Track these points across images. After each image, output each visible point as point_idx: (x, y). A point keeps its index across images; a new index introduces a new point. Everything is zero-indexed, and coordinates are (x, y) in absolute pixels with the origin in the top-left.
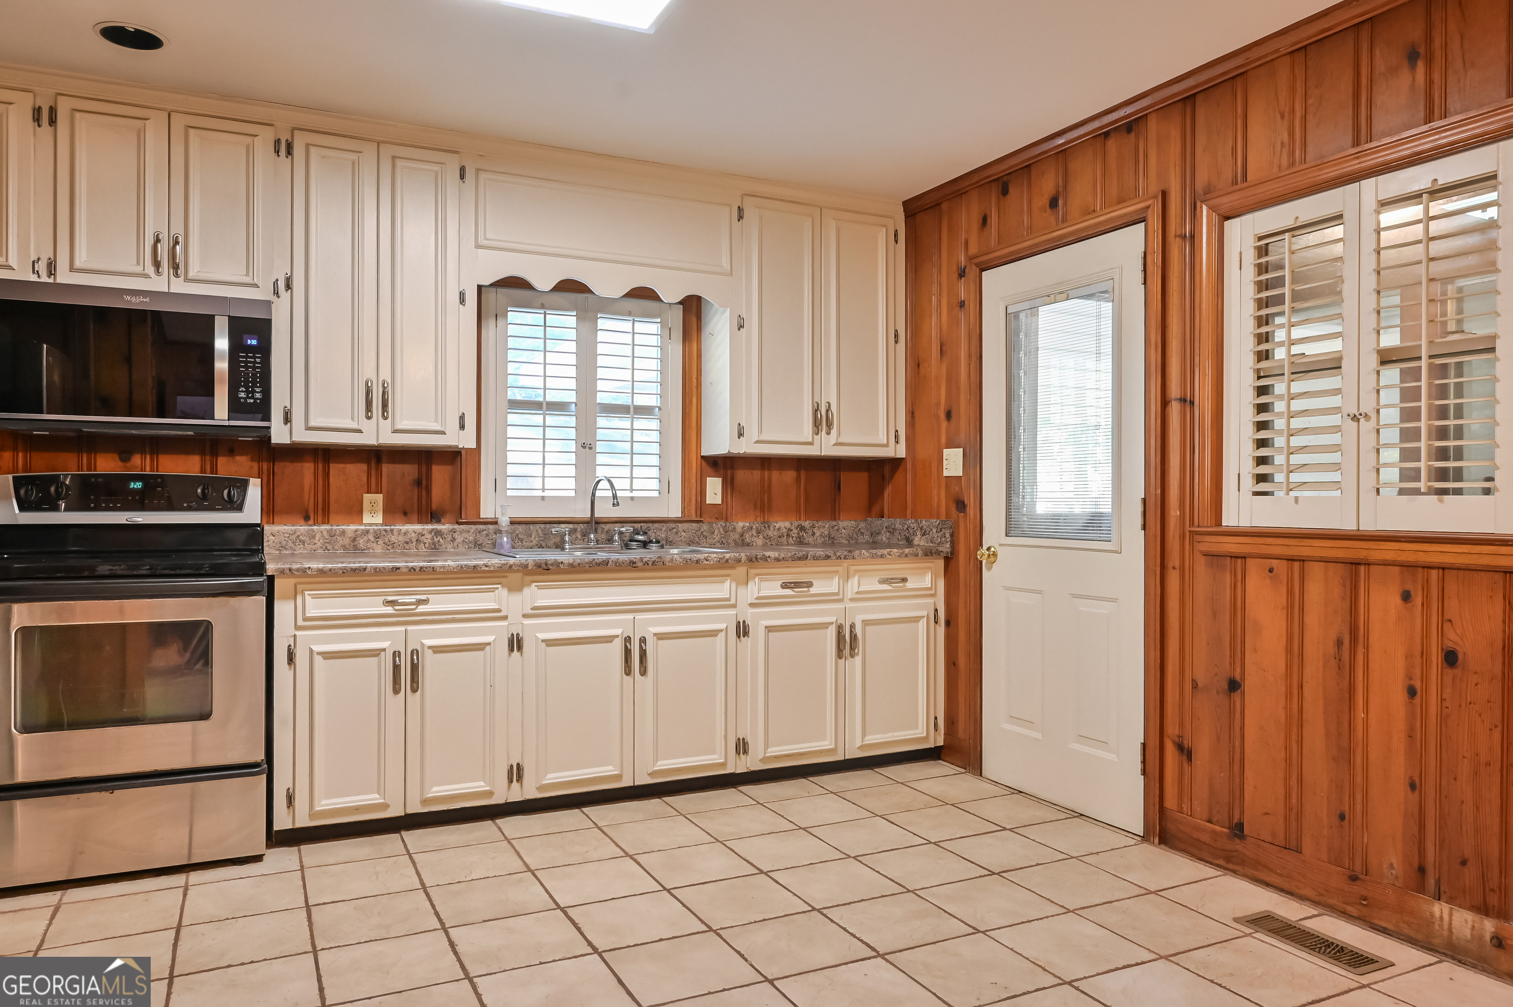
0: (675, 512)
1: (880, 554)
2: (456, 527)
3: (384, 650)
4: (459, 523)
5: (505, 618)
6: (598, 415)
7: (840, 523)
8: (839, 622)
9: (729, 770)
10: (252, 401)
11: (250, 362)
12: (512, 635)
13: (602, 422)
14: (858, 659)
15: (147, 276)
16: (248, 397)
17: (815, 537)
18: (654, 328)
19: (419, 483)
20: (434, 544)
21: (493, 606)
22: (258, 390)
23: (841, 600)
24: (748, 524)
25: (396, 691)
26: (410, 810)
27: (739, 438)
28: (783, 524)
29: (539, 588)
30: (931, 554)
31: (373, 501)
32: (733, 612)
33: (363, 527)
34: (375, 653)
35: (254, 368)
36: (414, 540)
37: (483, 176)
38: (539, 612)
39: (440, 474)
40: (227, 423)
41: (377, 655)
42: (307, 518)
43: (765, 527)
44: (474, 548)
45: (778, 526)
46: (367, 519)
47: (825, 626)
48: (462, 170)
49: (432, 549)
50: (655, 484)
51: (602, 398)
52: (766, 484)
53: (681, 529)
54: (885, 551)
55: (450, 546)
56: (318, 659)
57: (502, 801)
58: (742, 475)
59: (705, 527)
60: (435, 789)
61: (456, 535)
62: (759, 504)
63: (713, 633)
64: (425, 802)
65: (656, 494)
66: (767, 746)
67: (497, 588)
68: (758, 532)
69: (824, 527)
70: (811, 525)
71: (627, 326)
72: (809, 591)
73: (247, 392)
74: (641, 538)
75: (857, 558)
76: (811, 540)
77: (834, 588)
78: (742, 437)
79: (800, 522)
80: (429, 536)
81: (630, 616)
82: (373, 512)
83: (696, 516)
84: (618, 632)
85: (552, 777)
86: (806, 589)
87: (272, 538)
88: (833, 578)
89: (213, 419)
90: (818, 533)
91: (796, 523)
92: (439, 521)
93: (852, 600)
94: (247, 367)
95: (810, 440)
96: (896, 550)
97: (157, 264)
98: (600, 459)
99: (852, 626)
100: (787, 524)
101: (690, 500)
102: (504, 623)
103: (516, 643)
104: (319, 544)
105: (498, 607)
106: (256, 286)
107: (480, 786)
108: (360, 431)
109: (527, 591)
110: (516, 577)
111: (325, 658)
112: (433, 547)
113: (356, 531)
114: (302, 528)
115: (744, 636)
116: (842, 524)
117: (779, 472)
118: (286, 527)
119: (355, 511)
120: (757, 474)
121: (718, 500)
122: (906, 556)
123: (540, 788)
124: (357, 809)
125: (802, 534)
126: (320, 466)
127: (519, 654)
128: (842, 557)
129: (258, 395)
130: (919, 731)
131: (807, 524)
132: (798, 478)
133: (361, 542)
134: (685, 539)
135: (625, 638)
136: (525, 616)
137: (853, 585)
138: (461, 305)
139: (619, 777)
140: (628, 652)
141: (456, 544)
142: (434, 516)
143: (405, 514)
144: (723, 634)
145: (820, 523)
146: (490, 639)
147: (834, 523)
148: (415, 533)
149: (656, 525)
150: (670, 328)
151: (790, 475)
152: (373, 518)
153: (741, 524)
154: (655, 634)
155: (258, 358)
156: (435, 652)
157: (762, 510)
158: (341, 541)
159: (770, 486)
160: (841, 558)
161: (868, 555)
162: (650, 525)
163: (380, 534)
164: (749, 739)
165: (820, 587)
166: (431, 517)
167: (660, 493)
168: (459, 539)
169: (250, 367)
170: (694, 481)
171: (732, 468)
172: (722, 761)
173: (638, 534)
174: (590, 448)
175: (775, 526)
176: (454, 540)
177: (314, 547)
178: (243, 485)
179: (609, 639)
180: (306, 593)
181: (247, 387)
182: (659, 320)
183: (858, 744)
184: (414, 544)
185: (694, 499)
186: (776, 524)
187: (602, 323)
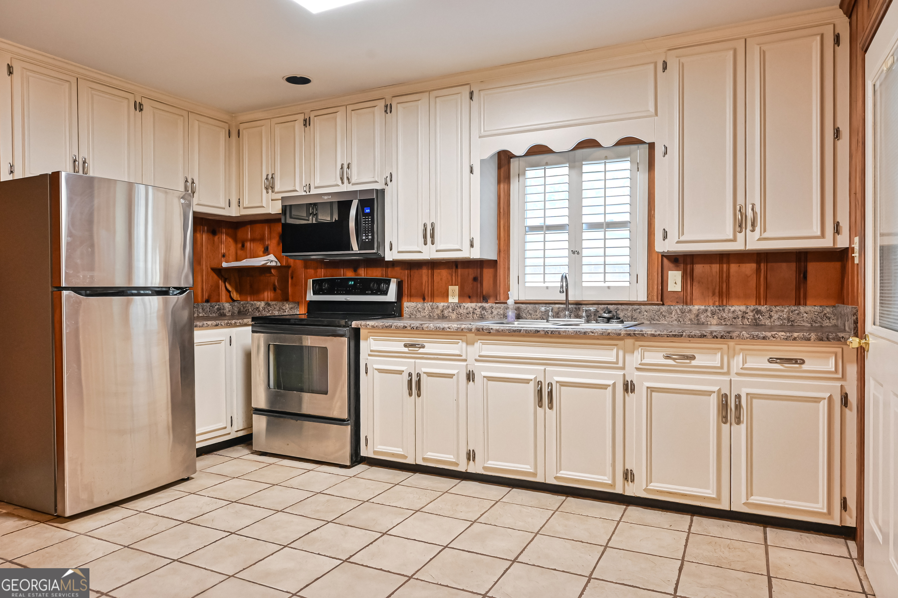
0: (642, 297)
1: (762, 336)
2: (494, 305)
3: (403, 371)
4: (496, 303)
5: (465, 360)
6: (584, 231)
7: (801, 308)
8: (723, 392)
9: (618, 490)
10: (367, 240)
11: (367, 221)
12: (469, 371)
13: (586, 235)
14: (743, 426)
15: (338, 185)
16: (366, 239)
17: (772, 320)
18: (627, 165)
19: (475, 279)
20: (482, 315)
21: (457, 352)
22: (370, 234)
23: (728, 373)
24: (703, 307)
25: (410, 394)
26: (418, 463)
27: (664, 240)
28: (738, 308)
29: (483, 344)
30: (827, 338)
31: (454, 289)
32: (621, 373)
33: (446, 304)
34: (400, 372)
35: (368, 224)
36: (471, 312)
37: (482, 93)
38: (482, 359)
39: (487, 273)
40: (359, 252)
41: (401, 374)
42: (424, 299)
43: (719, 310)
44: (503, 318)
45: (732, 309)
46: (451, 300)
47: (709, 393)
48: (472, 93)
49: (481, 317)
50: (627, 277)
51: (586, 219)
52: (725, 275)
53: (643, 310)
54: (769, 334)
55: (490, 316)
56: (376, 372)
57: (464, 470)
58: (699, 268)
59: (664, 308)
60: (429, 453)
61: (493, 310)
62: (717, 291)
63: (604, 387)
64: (424, 459)
65: (627, 284)
66: (649, 480)
67: (459, 342)
68: (713, 314)
69: (783, 311)
70: (768, 309)
71: (601, 167)
72: (690, 363)
73: (366, 236)
74: (606, 315)
75: (735, 338)
76: (768, 322)
77: (717, 363)
78: (666, 240)
79: (757, 306)
80: (479, 310)
81: (542, 368)
82: (453, 296)
83: (658, 301)
84: (532, 377)
85: (491, 464)
86: (688, 361)
87: (407, 309)
88: (716, 354)
89: (353, 251)
90: (775, 316)
91: (752, 308)
92: (487, 302)
93: (737, 374)
94: (365, 224)
95: (731, 237)
96: (783, 333)
97: (342, 179)
98: (585, 261)
99: (738, 397)
100: (743, 308)
101: (653, 288)
102: (464, 363)
103: (470, 377)
104: (427, 313)
105: (459, 353)
106: (376, 182)
107: (451, 458)
108: (420, 252)
109: (478, 345)
110: (470, 336)
111: (379, 372)
112: (481, 316)
113: (443, 307)
114: (420, 305)
115: (631, 392)
116: (802, 309)
117: (738, 265)
118: (413, 304)
119: (445, 295)
120: (716, 267)
121: (678, 288)
122: (795, 339)
123: (485, 468)
124: (393, 455)
125: (758, 316)
126: (430, 271)
127: (473, 383)
128: (719, 337)
129: (370, 237)
130: (820, 505)
131: (763, 308)
132: (758, 270)
133: (446, 313)
134: (647, 317)
135: (538, 382)
136: (476, 360)
137: (737, 362)
138: (471, 174)
139: (535, 474)
140: (540, 392)
141: (493, 315)
142: (485, 299)
143: (470, 297)
144: (610, 389)
145: (778, 308)
146: (454, 372)
147: (795, 308)
148: (472, 308)
149: (623, 307)
150: (638, 163)
151: (749, 268)
152: (454, 299)
153: (697, 307)
154: (557, 382)
155: (370, 218)
156: (428, 376)
157: (721, 295)
158: (437, 312)
159: (728, 276)
160: (717, 338)
161: (748, 336)
162: (619, 306)
163: (455, 308)
164: (634, 472)
165: (701, 360)
166: (483, 299)
167: (630, 283)
168: (495, 312)
169: (367, 223)
170: (655, 274)
171: (692, 263)
172: (610, 482)
173: (605, 312)
174: (578, 253)
175: (730, 309)
176: (492, 313)
177: (425, 314)
178: (388, 282)
179: (527, 381)
180: (371, 337)
181: (365, 233)
182: (629, 159)
183: (744, 500)
184: (471, 314)
185: (656, 287)
186: (730, 308)
187: (585, 168)
